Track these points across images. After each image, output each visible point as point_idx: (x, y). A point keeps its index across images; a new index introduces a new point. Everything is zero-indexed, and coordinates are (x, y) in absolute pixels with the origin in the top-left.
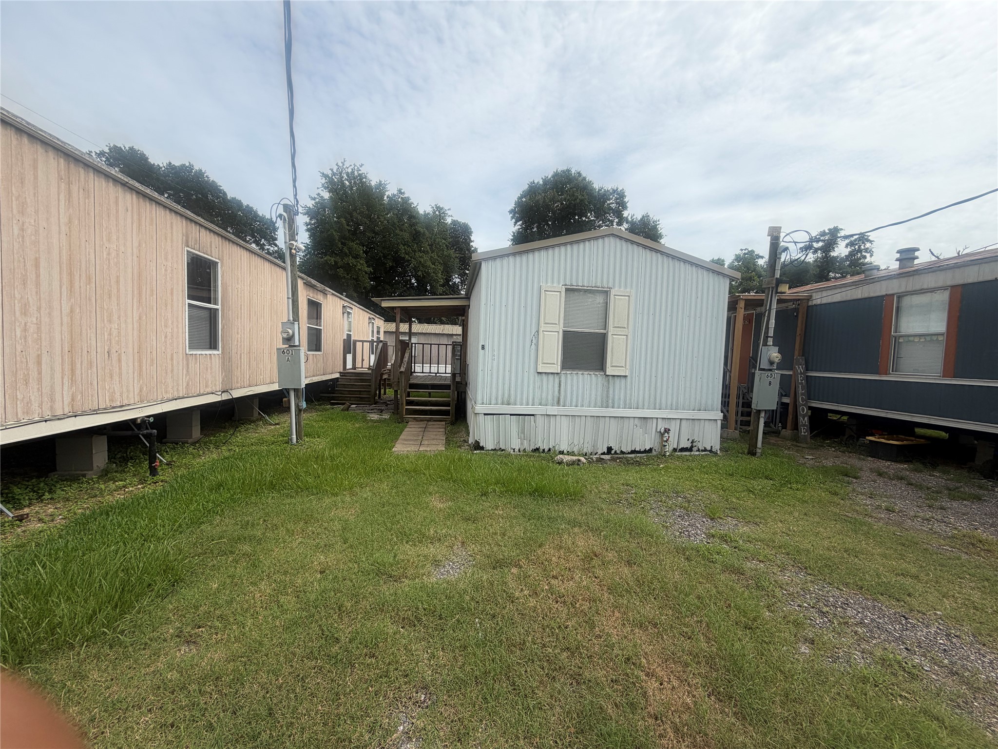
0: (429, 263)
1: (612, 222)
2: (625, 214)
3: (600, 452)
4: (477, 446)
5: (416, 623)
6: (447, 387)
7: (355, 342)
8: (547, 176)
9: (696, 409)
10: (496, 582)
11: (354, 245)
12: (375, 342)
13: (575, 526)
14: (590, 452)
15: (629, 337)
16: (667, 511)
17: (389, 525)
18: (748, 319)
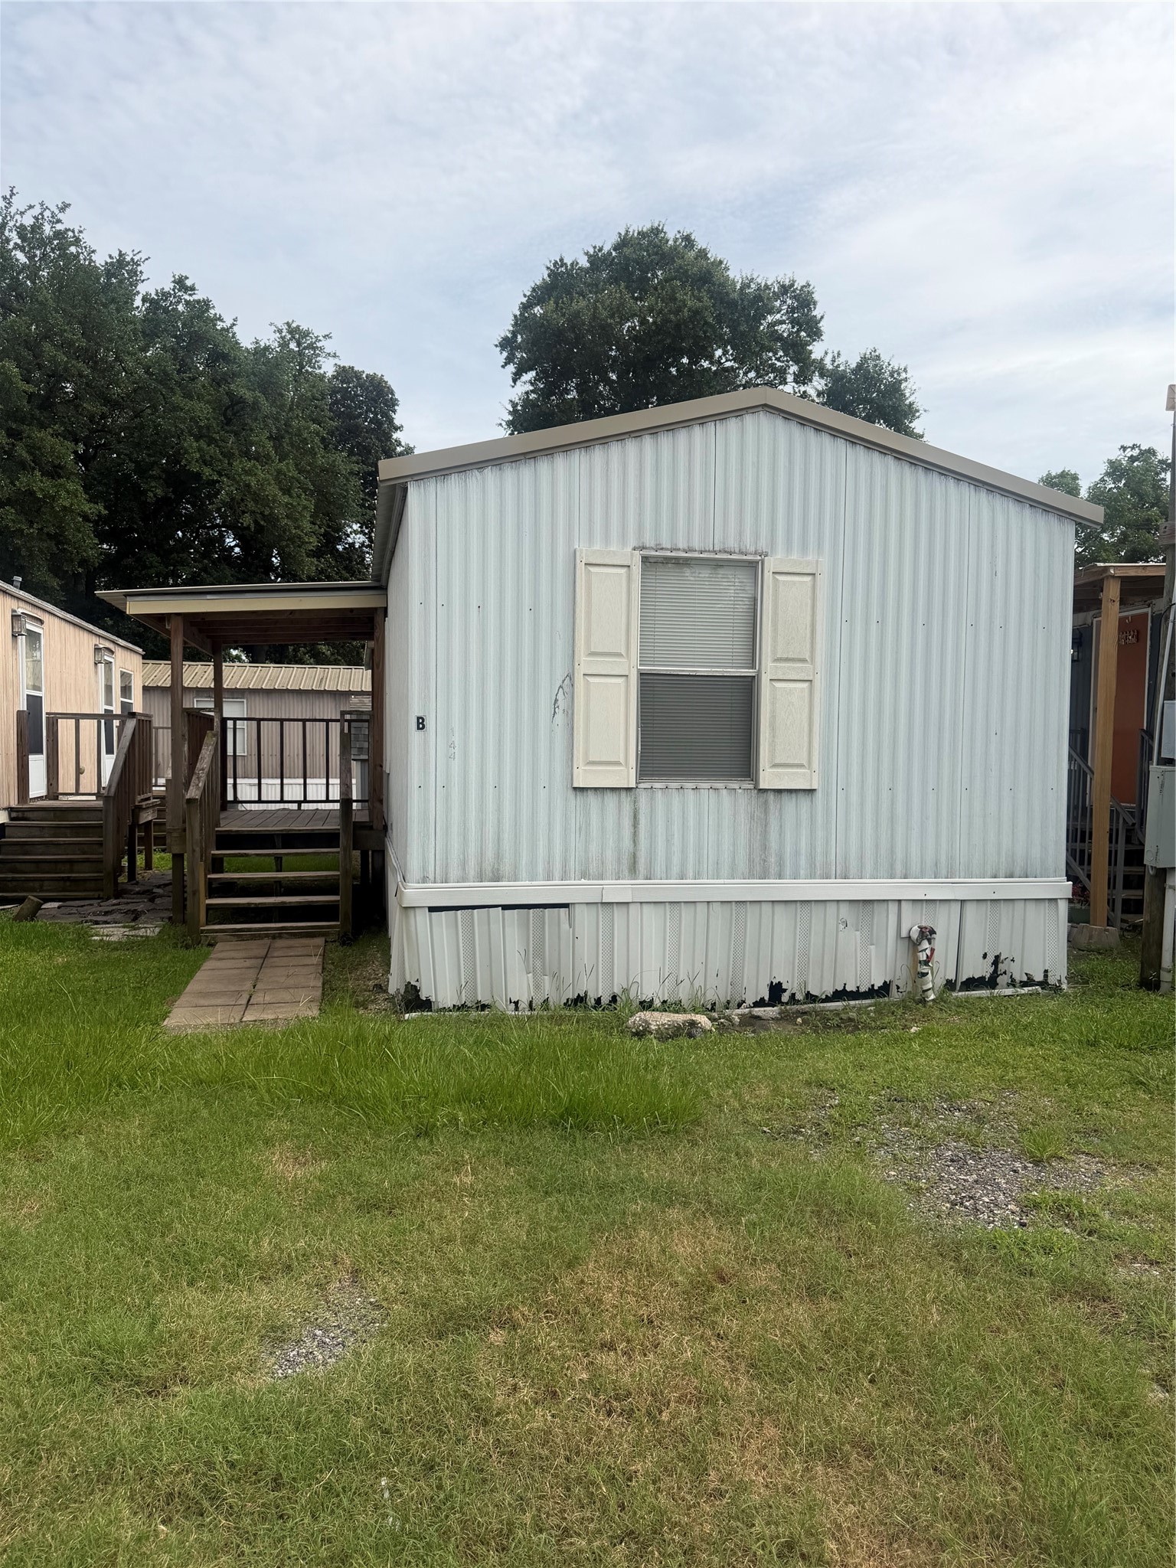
0: (273, 490)
1: (782, 373)
2: (816, 350)
3: (750, 999)
4: (414, 1000)
5: (206, 1504)
6: (327, 839)
7: (53, 720)
8: (599, 244)
9: (1002, 872)
10: (440, 1373)
11: (47, 438)
12: (117, 717)
13: (671, 1204)
14: (724, 1000)
15: (817, 683)
16: (921, 1149)
17: (139, 1237)
18: (1130, 629)
